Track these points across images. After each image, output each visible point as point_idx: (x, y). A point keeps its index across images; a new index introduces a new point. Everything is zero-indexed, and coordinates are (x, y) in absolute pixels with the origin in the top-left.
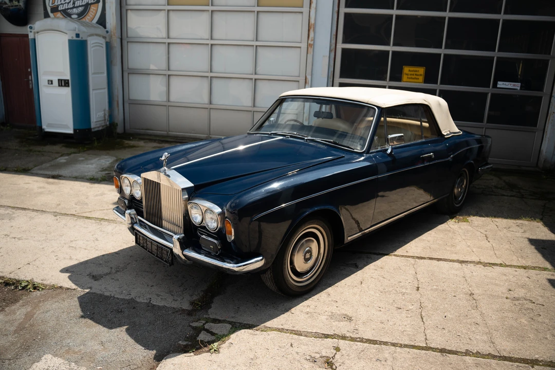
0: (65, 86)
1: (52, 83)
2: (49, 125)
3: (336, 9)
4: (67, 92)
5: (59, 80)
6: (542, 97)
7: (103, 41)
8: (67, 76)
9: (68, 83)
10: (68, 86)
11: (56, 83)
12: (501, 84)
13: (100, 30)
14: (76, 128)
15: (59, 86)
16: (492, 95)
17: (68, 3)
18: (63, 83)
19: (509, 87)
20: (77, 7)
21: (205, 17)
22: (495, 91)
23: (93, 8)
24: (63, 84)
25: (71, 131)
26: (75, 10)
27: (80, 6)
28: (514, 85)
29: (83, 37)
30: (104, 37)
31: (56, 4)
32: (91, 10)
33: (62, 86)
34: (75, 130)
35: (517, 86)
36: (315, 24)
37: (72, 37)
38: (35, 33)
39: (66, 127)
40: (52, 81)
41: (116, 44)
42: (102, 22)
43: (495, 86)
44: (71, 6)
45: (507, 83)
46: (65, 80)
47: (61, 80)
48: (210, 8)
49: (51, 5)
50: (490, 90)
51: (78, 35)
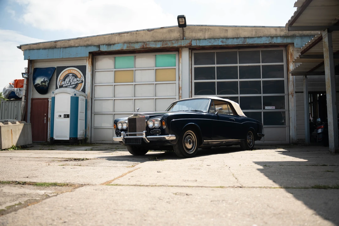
0: (67, 117)
1: (61, 117)
2: (57, 137)
3: (190, 81)
4: (68, 120)
5: (64, 115)
6: (285, 112)
7: (84, 99)
8: (69, 113)
9: (69, 116)
10: (69, 117)
11: (63, 116)
12: (266, 108)
13: (83, 94)
14: (71, 137)
15: (64, 117)
16: (264, 112)
17: (68, 84)
18: (66, 116)
19: (270, 108)
20: (72, 85)
21: (131, 88)
22: (265, 111)
23: (79, 85)
24: (66, 117)
25: (68, 139)
26: (71, 86)
27: (73, 85)
28: (272, 108)
29: (77, 95)
30: (85, 97)
31: (62, 84)
32: (79, 86)
33: (65, 117)
34: (70, 138)
35: (274, 107)
36: (182, 87)
37: (73, 95)
38: (55, 94)
39: (66, 137)
40: (61, 116)
41: (89, 101)
42: (84, 90)
43: (264, 109)
44: (69, 85)
45: (269, 107)
46: (67, 115)
47: (66, 115)
48: (134, 83)
49: (59, 85)
50: (262, 111)
51: (75, 95)
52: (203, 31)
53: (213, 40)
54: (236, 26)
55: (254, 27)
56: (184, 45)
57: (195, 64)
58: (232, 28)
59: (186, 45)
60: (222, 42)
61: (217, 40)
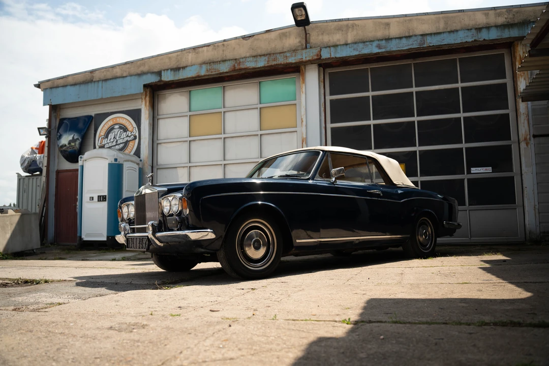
0: (103, 201)
1: (93, 200)
2: (87, 235)
3: (323, 125)
4: (104, 205)
5: (98, 196)
6: (514, 177)
7: (137, 167)
8: (105, 192)
9: (105, 198)
10: (106, 201)
11: (96, 199)
12: (473, 170)
13: (136, 159)
14: (109, 235)
15: (98, 201)
16: (469, 180)
17: (112, 142)
18: (102, 198)
19: (482, 171)
20: (119, 144)
21: (220, 143)
22: (470, 176)
23: (131, 143)
24: (101, 200)
25: (105, 239)
26: (117, 146)
27: (121, 143)
28: (486, 170)
29: (120, 161)
30: (138, 164)
31: (103, 143)
32: (130, 145)
33: (100, 201)
34: (108, 237)
35: (489, 169)
36: (306, 138)
37: (112, 161)
38: (83, 161)
39: (101, 235)
40: (93, 198)
41: (148, 169)
42: (138, 153)
43: (469, 172)
44: (115, 144)
45: (479, 169)
46: (103, 196)
47: (100, 196)
48: (223, 136)
49: (99, 145)
50: (465, 177)
51: (116, 160)
52: (342, 31)
53: (361, 45)
54: (406, 16)
55: (442, 13)
56: (308, 59)
57: (331, 94)
58: (398, 19)
59: (310, 58)
60: (379, 47)
61: (368, 43)
